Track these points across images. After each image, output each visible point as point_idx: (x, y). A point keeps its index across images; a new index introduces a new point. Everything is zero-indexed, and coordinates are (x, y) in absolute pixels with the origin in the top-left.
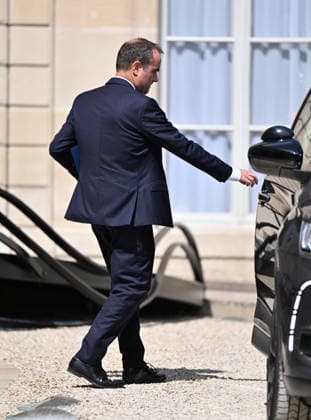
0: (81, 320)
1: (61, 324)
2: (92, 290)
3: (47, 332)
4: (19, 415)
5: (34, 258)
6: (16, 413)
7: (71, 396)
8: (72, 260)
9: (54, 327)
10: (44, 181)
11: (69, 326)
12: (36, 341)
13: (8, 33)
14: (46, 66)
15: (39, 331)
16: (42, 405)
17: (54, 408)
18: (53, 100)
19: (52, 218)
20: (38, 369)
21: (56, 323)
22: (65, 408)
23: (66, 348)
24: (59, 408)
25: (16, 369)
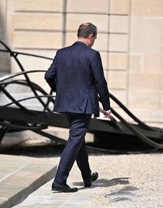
0: (140, 151)
1: (131, 152)
2: (146, 138)
3: (124, 156)
4: (111, 194)
5: (119, 122)
6: (109, 193)
7: (135, 186)
8: (136, 123)
9: (128, 154)
10: (124, 87)
11: (135, 154)
12: (119, 160)
13: (109, 18)
14: (126, 34)
15: (120, 156)
16: (121, 190)
17: (127, 191)
18: (129, 50)
19: (127, 104)
20: (120, 173)
21: (128, 152)
22: (132, 192)
23: (132, 164)
24: (129, 191)
25: (110, 173)
